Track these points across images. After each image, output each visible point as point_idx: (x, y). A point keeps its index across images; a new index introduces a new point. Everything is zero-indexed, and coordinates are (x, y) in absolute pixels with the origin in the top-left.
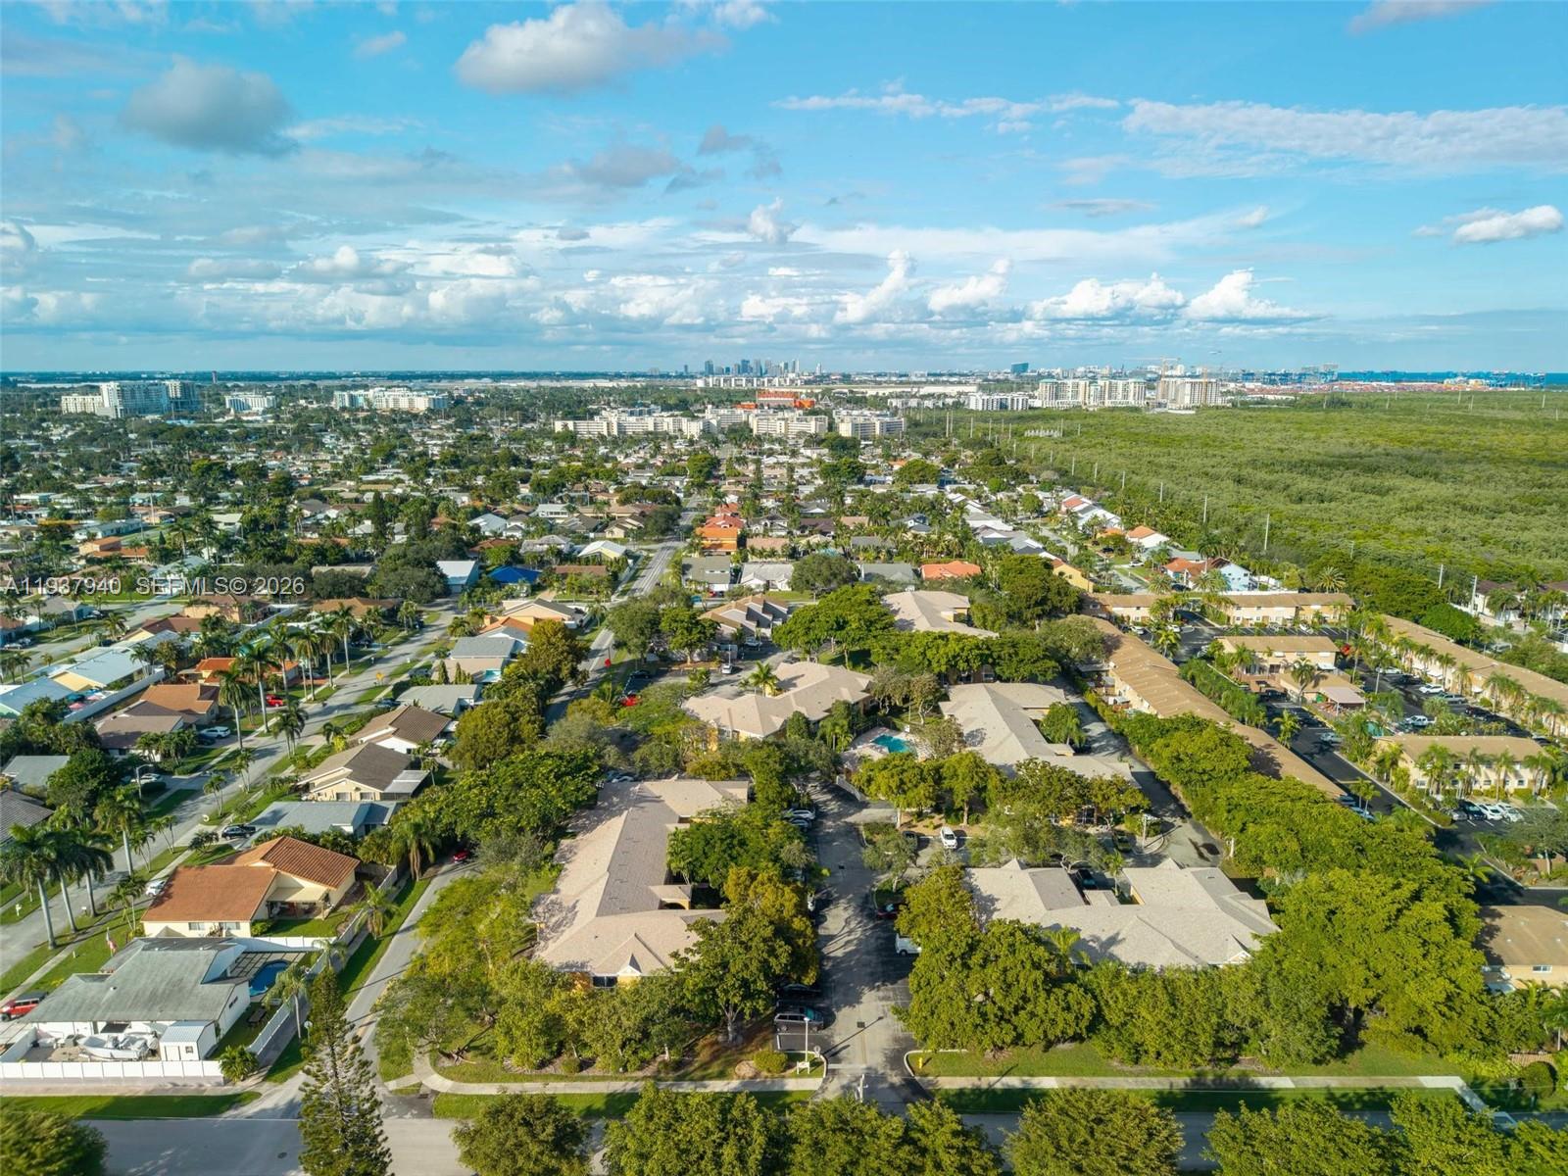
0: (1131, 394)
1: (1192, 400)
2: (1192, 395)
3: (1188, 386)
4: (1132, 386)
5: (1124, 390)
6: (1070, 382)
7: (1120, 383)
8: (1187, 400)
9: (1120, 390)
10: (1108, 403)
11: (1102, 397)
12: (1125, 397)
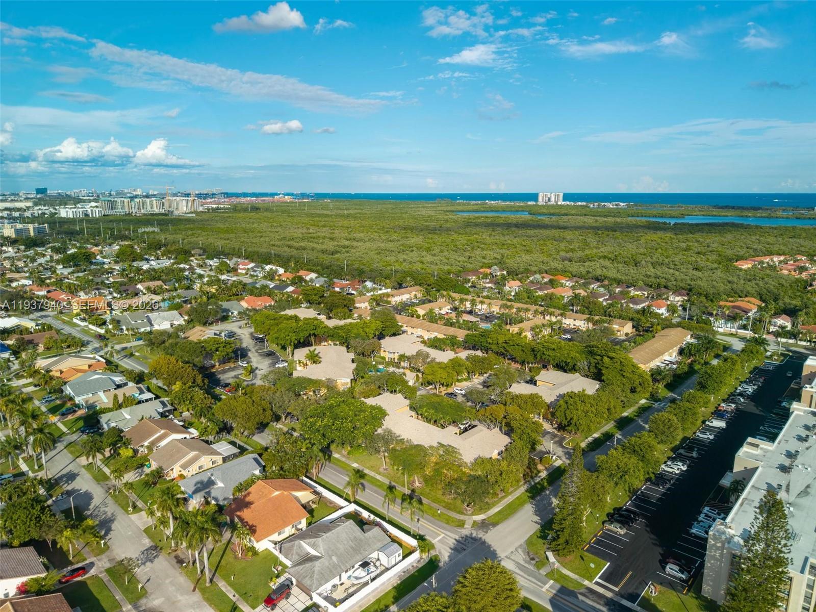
0: (155, 206)
1: (187, 208)
2: (187, 206)
3: (184, 202)
4: (155, 202)
5: (151, 204)
6: (119, 200)
7: (148, 200)
8: (185, 209)
9: (148, 204)
10: (143, 211)
11: (139, 208)
12: (152, 208)
